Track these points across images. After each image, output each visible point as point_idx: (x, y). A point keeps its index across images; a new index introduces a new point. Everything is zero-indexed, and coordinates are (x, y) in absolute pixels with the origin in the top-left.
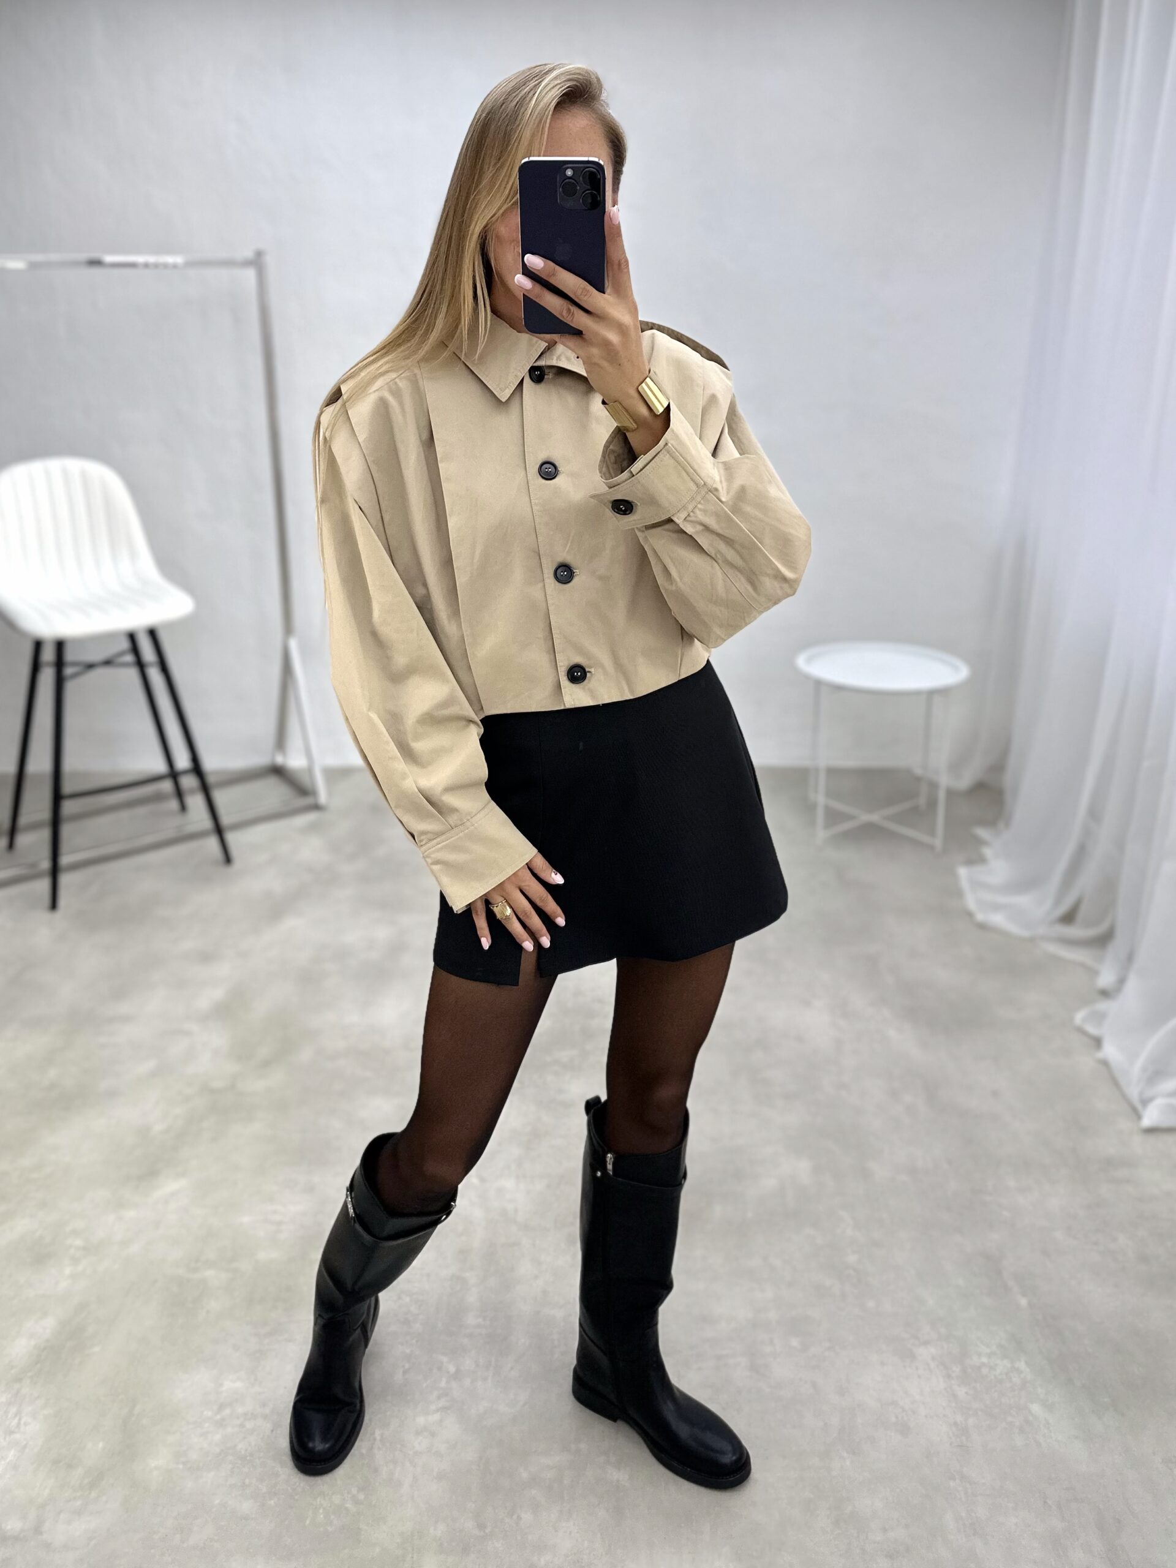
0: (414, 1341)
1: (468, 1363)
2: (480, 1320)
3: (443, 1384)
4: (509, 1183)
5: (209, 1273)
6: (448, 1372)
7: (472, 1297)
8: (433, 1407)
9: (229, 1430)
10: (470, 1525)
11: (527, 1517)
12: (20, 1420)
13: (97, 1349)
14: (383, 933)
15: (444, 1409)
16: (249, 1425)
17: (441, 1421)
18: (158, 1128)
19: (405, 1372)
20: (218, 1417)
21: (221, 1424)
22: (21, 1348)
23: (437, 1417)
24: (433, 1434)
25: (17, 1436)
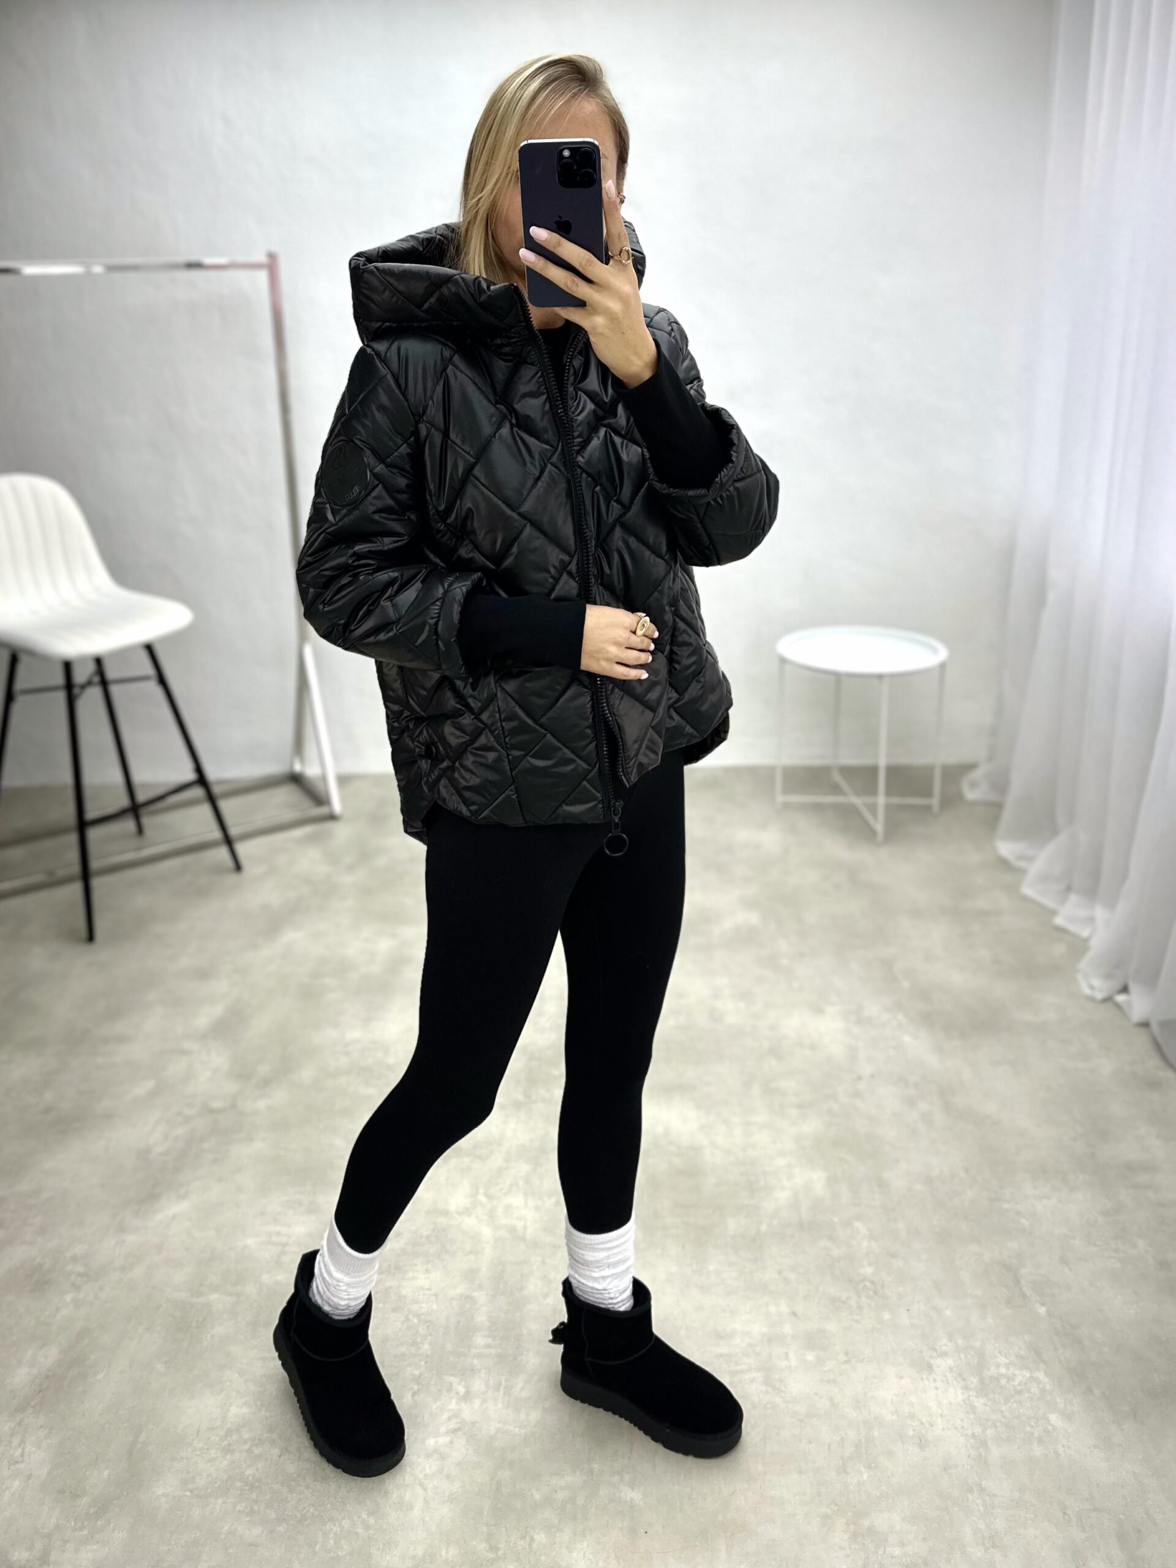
0: (423, 1363)
1: (478, 1385)
2: (489, 1341)
3: (453, 1405)
4: (517, 1200)
5: (214, 1296)
6: (457, 1393)
7: (481, 1318)
8: (443, 1429)
9: (237, 1455)
10: (482, 1546)
11: (540, 1538)
12: (23, 1449)
13: (100, 1376)
14: (384, 946)
15: (455, 1431)
16: (257, 1451)
17: (451, 1442)
18: (159, 1149)
19: (414, 1394)
20: (226, 1442)
21: (228, 1450)
22: (22, 1377)
23: (447, 1439)
24: (443, 1457)
25: (21, 1466)
